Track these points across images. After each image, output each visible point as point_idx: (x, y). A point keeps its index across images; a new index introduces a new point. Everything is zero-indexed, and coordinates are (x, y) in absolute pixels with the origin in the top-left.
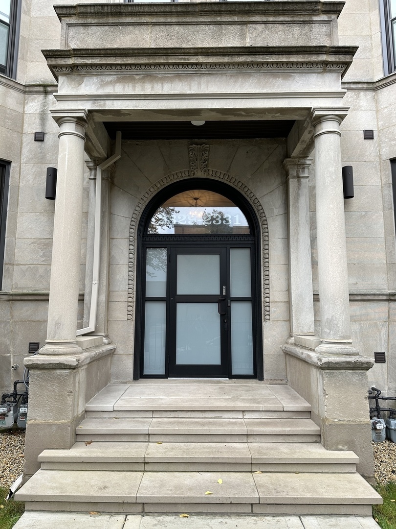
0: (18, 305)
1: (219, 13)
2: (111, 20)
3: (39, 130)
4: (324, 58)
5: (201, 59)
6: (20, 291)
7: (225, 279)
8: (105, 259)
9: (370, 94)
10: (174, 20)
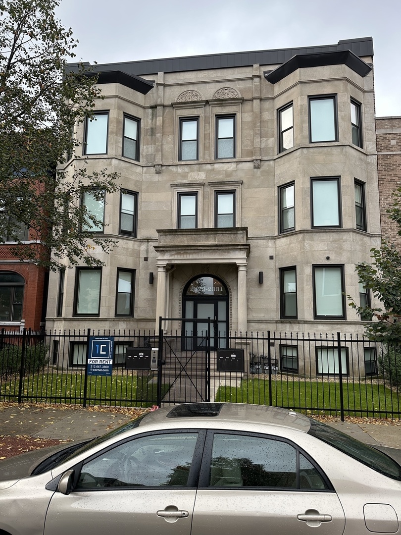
0: (139, 323)
1: (208, 231)
2: (174, 234)
3: (146, 257)
4: (239, 247)
5: (201, 248)
6: (140, 318)
7: (216, 313)
8: (171, 306)
9: (273, 241)
10: (193, 233)
